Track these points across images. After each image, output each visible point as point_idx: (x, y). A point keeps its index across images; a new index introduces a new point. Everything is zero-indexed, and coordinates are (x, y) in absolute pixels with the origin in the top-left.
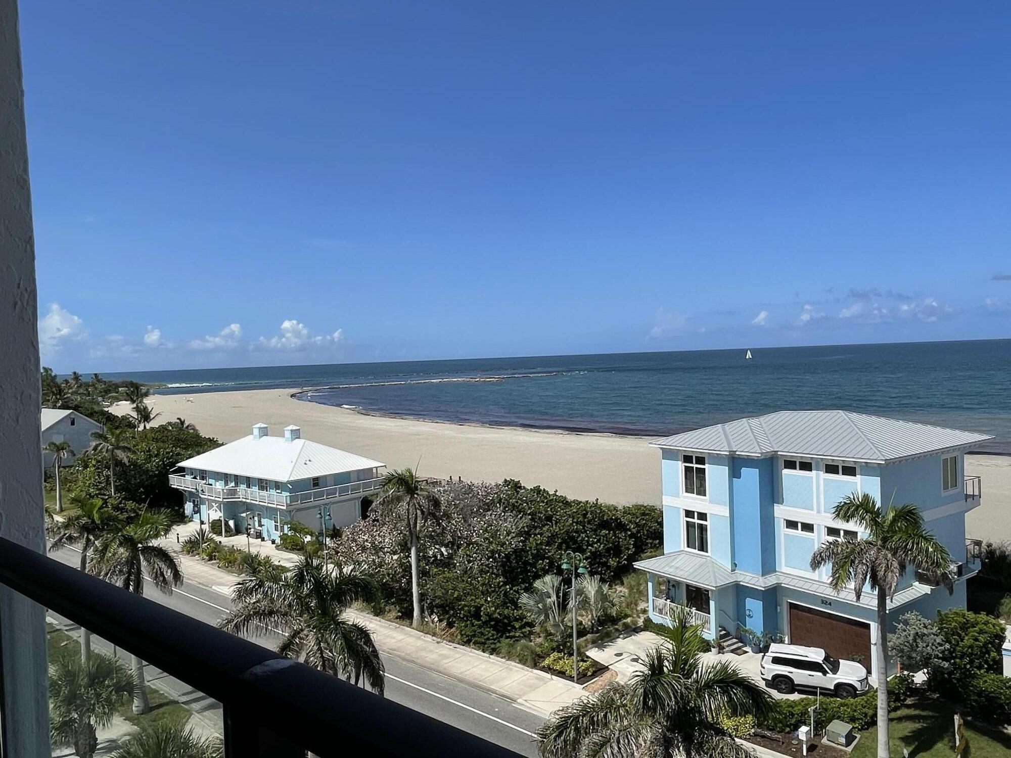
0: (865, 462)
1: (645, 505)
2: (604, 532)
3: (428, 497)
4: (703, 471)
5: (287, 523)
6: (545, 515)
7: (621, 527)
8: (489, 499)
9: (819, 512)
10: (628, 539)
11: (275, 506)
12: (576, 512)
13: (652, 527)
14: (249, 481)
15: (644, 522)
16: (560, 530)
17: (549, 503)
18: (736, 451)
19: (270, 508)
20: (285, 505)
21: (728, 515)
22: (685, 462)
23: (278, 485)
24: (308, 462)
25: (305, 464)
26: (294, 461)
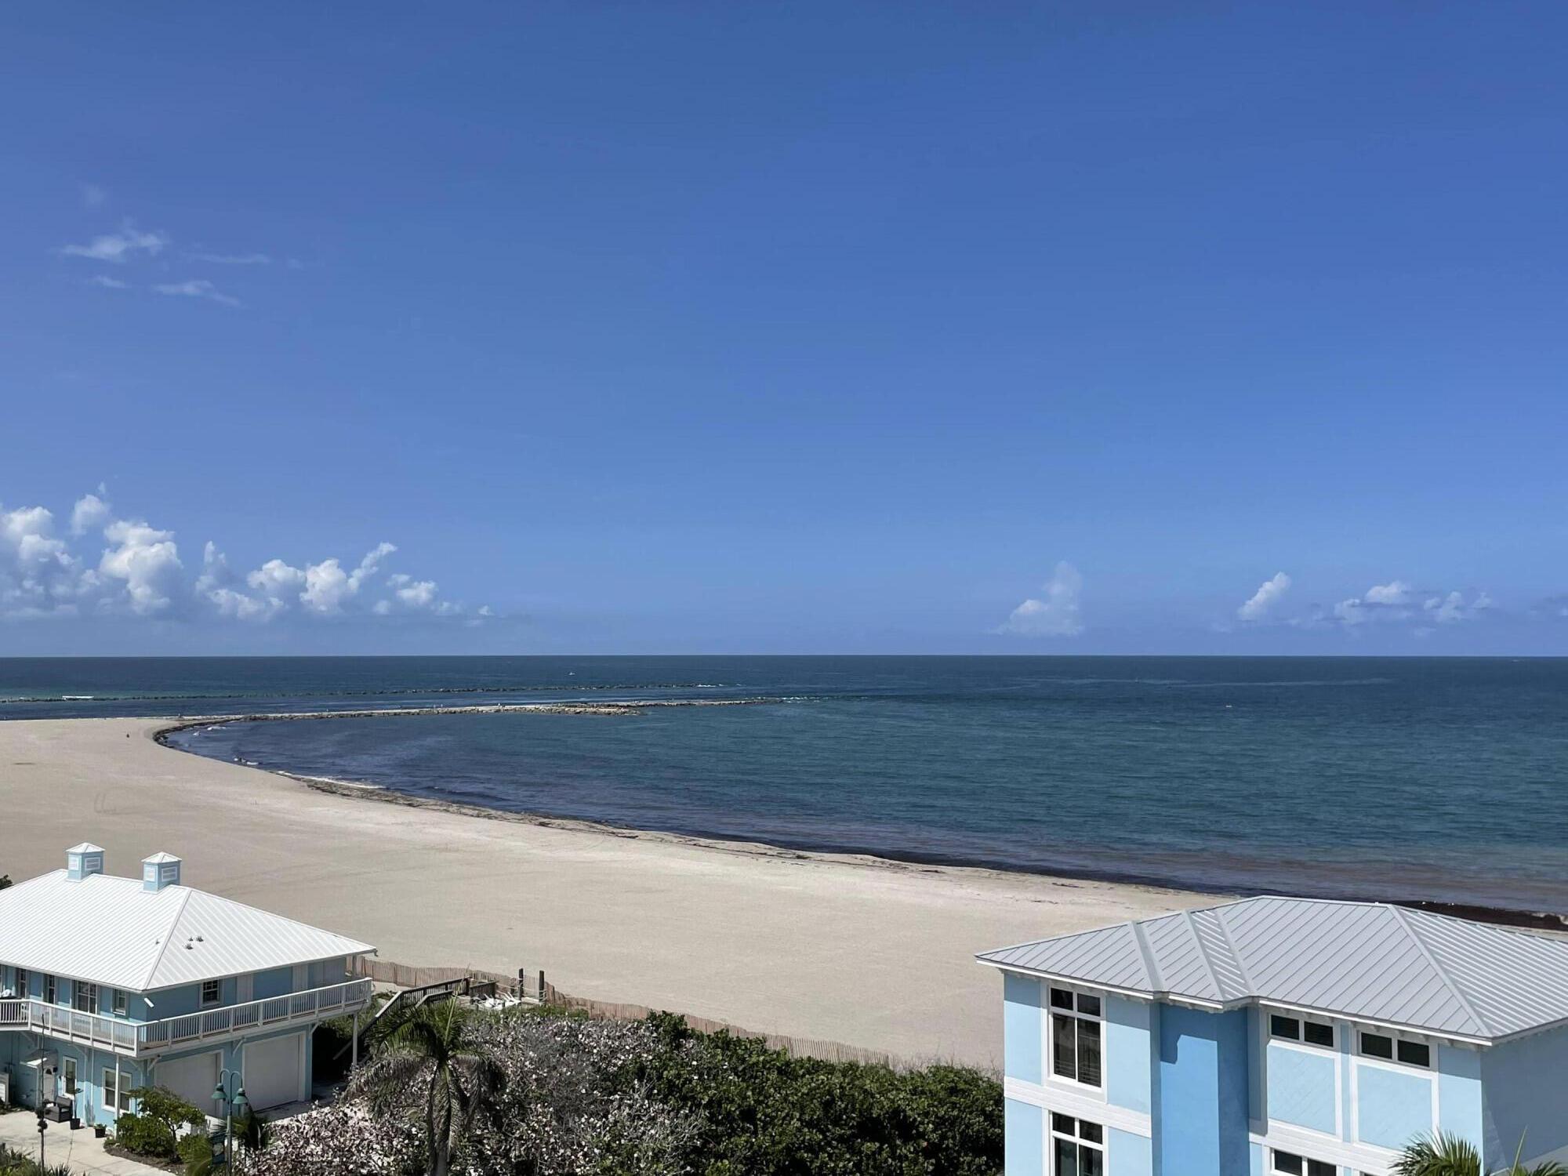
0: (1449, 1040)
1: (957, 1066)
2: (870, 1146)
3: (480, 1068)
4: (1095, 1028)
5: (135, 1094)
6: (739, 1106)
7: (906, 1129)
8: (615, 1065)
9: (1347, 1138)
10: (921, 1159)
11: (109, 1048)
12: (807, 1094)
13: (973, 1125)
14: (50, 986)
15: (956, 1113)
16: (774, 1143)
17: (748, 1073)
18: (1168, 992)
19: (98, 1052)
20: (135, 1047)
21: (1149, 1134)
22: (1054, 1003)
23: (119, 999)
24: (195, 943)
25: (189, 948)
26: (162, 941)
